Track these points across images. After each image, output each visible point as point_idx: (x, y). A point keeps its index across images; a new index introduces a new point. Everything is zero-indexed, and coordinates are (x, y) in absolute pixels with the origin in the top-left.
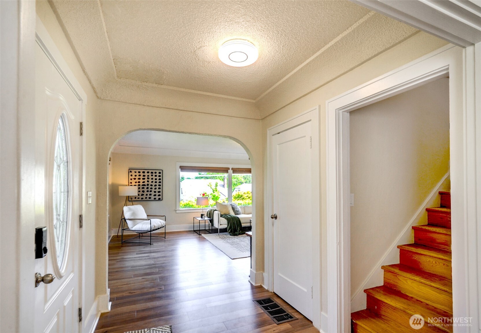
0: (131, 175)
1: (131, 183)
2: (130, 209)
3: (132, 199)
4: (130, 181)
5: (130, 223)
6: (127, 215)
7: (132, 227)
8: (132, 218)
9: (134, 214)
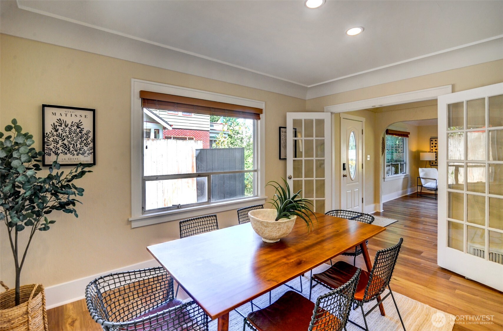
0: (432, 144)
1: (432, 150)
2: (423, 171)
3: (432, 163)
4: (431, 148)
5: (422, 180)
6: (421, 175)
7: (424, 185)
8: (424, 177)
9: (426, 174)
